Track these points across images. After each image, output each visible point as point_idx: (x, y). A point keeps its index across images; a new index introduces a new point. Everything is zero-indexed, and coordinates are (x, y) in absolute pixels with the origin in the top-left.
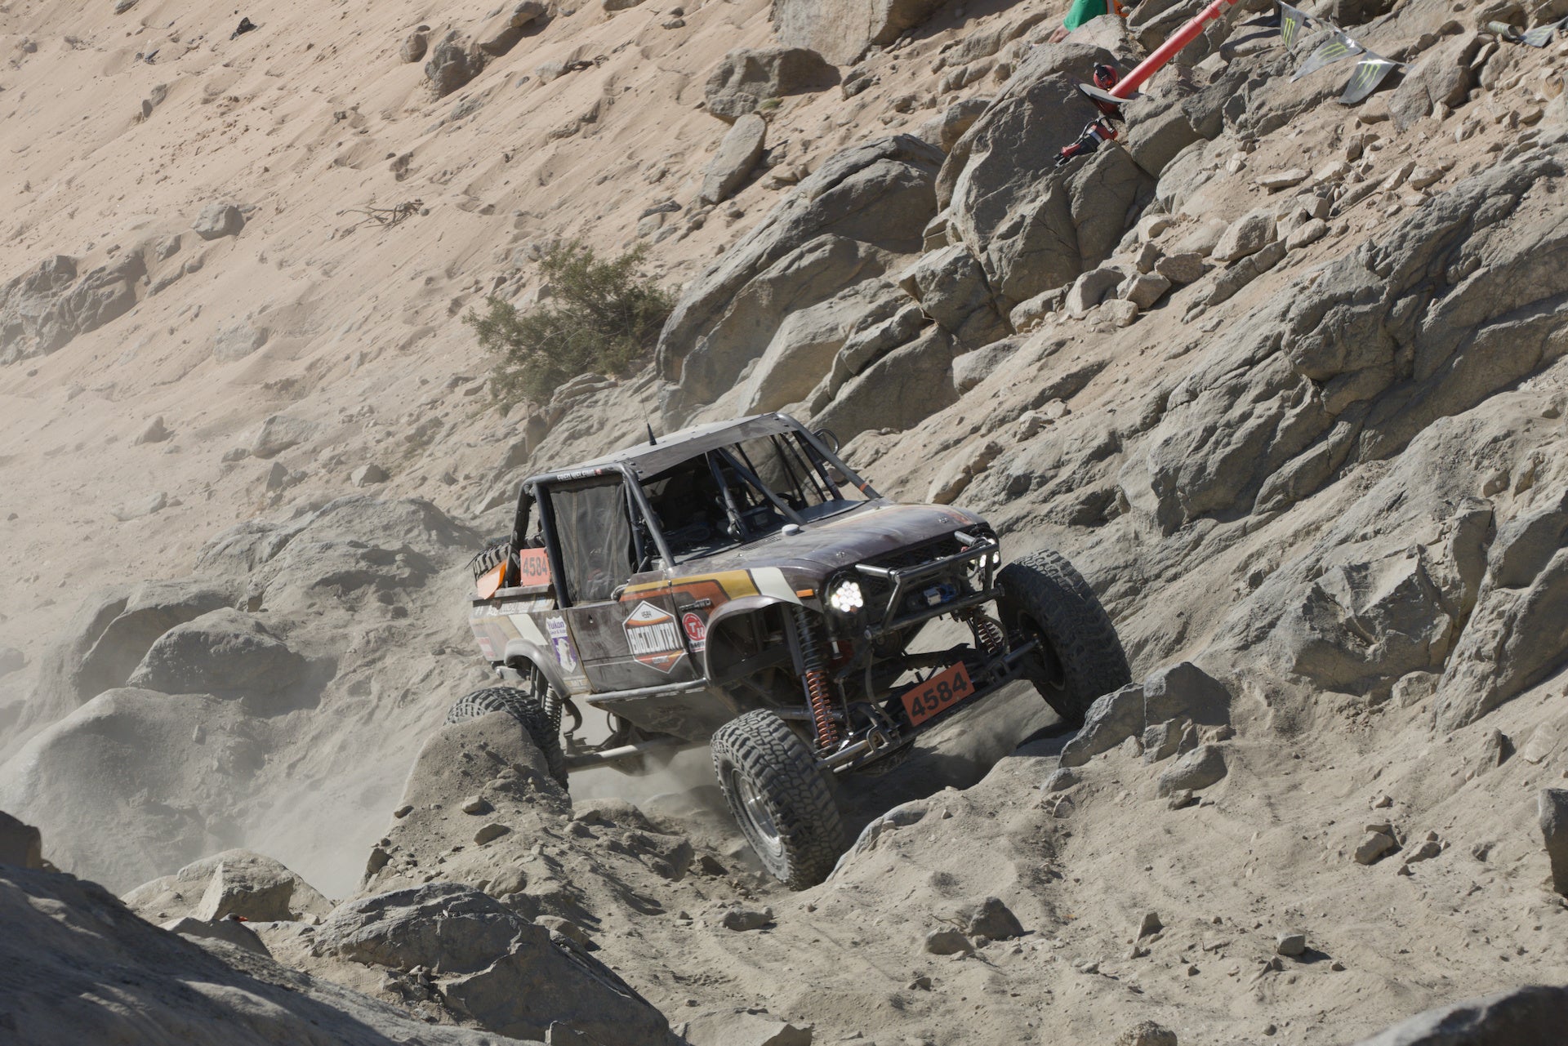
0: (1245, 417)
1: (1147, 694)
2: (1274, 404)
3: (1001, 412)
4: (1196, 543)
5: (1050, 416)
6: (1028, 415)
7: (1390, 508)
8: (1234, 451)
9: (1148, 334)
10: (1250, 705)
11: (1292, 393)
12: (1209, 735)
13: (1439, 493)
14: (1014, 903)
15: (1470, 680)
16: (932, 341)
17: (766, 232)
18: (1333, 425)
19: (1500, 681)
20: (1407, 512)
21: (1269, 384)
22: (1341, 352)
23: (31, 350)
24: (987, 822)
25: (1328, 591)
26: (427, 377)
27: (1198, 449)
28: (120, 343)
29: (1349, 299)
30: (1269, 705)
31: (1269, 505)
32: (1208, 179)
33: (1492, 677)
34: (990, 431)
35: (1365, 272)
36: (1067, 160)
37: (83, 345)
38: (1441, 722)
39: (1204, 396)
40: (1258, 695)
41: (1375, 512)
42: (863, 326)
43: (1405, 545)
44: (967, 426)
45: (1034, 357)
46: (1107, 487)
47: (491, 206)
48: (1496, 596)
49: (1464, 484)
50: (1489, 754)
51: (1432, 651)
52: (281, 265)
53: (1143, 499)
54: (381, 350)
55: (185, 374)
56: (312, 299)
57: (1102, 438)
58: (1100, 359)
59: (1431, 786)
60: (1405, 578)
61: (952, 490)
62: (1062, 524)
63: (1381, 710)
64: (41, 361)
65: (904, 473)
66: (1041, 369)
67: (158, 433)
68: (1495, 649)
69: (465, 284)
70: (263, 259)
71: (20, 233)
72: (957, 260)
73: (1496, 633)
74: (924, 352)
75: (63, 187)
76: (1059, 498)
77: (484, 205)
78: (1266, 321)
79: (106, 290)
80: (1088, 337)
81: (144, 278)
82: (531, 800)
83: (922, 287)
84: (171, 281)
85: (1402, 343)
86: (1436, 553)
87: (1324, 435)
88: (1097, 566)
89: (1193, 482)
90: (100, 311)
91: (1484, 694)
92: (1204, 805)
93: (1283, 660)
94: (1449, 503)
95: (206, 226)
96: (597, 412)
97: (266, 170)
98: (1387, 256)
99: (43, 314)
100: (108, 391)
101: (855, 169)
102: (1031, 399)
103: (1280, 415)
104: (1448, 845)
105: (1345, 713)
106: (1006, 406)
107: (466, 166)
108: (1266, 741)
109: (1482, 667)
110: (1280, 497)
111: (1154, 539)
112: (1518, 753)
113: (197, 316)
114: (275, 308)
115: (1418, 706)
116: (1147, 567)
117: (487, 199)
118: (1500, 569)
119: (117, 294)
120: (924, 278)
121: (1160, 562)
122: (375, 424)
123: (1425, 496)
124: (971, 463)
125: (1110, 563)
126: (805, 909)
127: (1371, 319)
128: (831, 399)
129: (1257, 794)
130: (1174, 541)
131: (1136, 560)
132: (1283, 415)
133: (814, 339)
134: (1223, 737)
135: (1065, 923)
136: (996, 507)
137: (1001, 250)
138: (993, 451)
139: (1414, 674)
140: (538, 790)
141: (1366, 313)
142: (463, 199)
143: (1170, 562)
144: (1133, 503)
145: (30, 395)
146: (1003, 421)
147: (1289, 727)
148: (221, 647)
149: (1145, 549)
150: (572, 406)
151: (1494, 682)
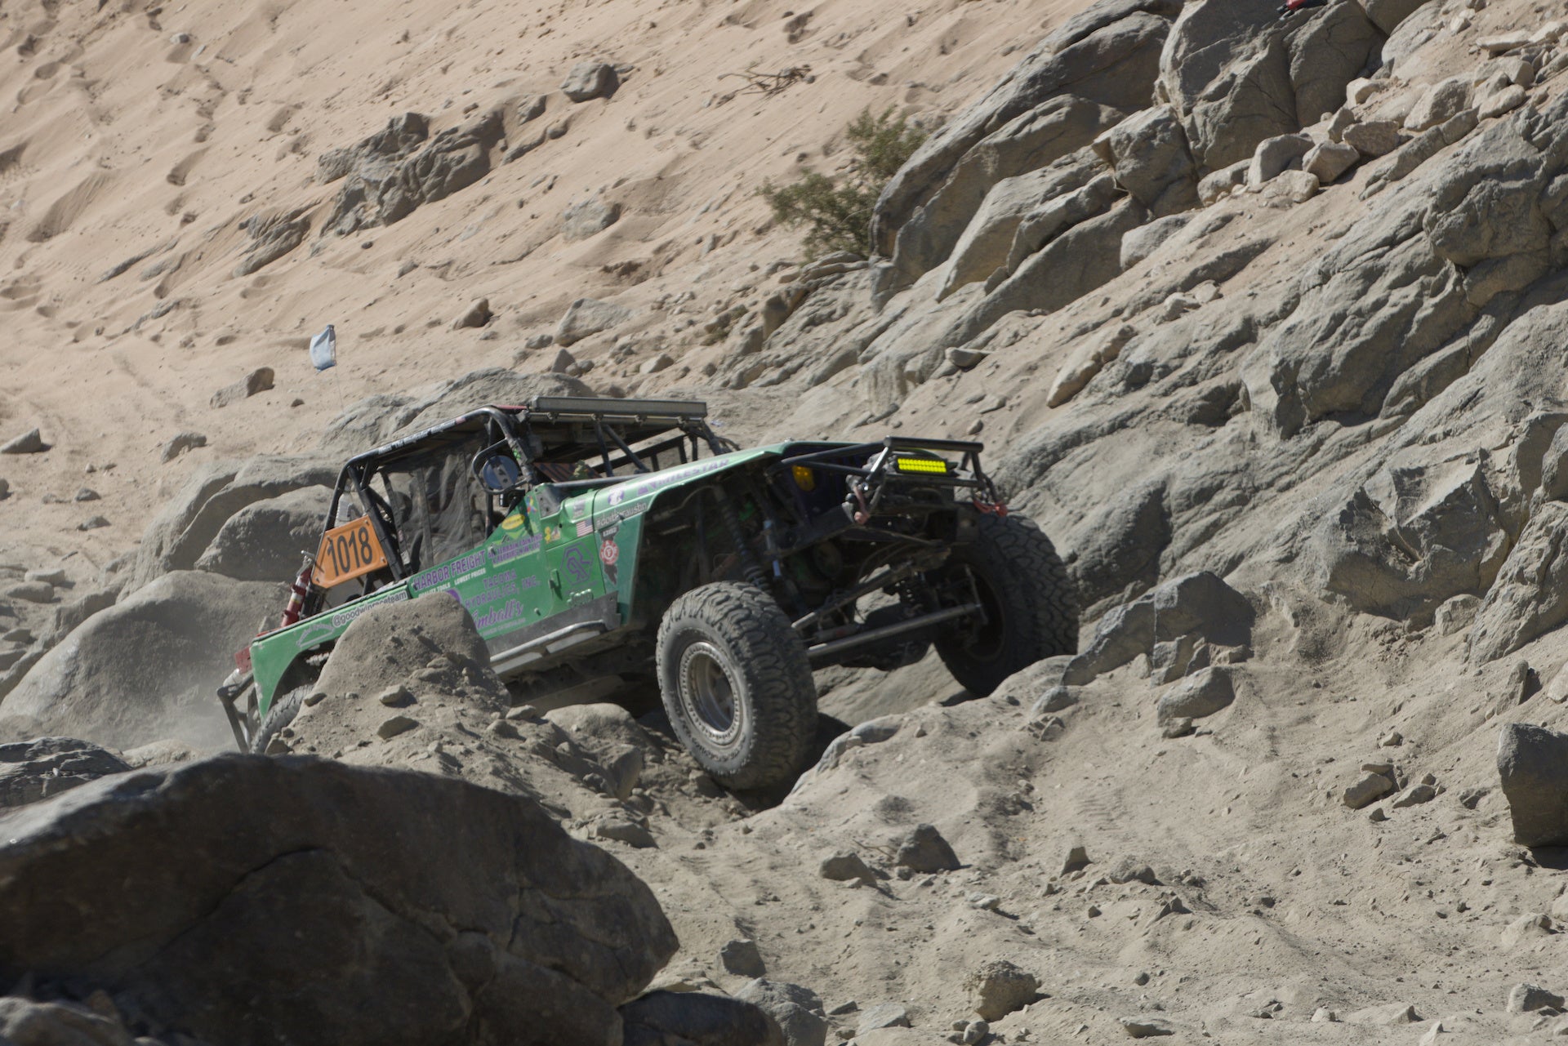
0: (1378, 305)
1: (1158, 606)
2: (1412, 290)
3: (1147, 294)
4: (1315, 448)
5: (1198, 300)
6: (1177, 296)
7: (1463, 407)
8: (1362, 344)
9: (1322, 210)
10: (1276, 624)
11: (1433, 279)
12: (1222, 655)
13: (1519, 392)
14: (959, 834)
15: (1508, 605)
16: (1123, 215)
17: (1001, 90)
18: (1477, 318)
19: (1542, 608)
20: (1480, 412)
21: (1408, 268)
22: (1486, 234)
23: (370, 219)
24: (962, 743)
25: (1373, 497)
26: (758, 264)
27: (1323, 339)
28: (466, 216)
29: (1498, 172)
30: (1297, 625)
31: (1398, 408)
32: (1429, 39)
33: (1534, 603)
34: (1132, 314)
35: (1522, 142)
36: (1292, 13)
37: (426, 215)
38: (1476, 652)
39: (1337, 279)
40: (1286, 614)
41: (1448, 410)
42: (1049, 196)
43: (1469, 449)
44: (1110, 308)
45: (1197, 233)
46: (1233, 381)
47: (884, 75)
48: (1547, 510)
49: (1549, 382)
50: (1510, 690)
51: (1482, 572)
52: (650, 133)
53: (1264, 396)
54: (735, 234)
55: (528, 253)
56: (675, 173)
57: (1235, 325)
58: (1264, 237)
59: (1448, 724)
60: (1458, 485)
61: (1078, 379)
62: (1181, 421)
63: (1420, 637)
64: (379, 232)
65: (1033, 359)
66: (1201, 246)
67: (481, 317)
68: (1539, 570)
69: (839, 163)
70: (631, 127)
71: (388, 88)
72: (1156, 123)
73: (1541, 550)
74: (1112, 228)
75: (442, 39)
76: (1182, 391)
77: (877, 74)
78: (1414, 195)
79: (457, 154)
80: (1259, 213)
81: (501, 143)
82: (461, 694)
83: (1116, 152)
84: (531, 147)
85: (1558, 226)
86: (1501, 459)
87: (1465, 330)
88: (1203, 470)
89: (1315, 376)
90: (449, 178)
91: (1523, 622)
92: (1200, 734)
93: (1319, 573)
94: (1528, 404)
95: (575, 87)
96: (842, 296)
97: (653, 26)
98: (1547, 125)
99: (385, 179)
100: (443, 270)
101: (1105, 21)
102: (1180, 280)
103: (1417, 304)
104: (1443, 790)
105: (1380, 638)
106: (1153, 287)
107: (866, 29)
108: (1285, 666)
109: (1524, 591)
110: (1411, 399)
111: (1271, 441)
112: (1543, 690)
113: (550, 187)
114: (632, 181)
115: (1460, 634)
116: (1259, 474)
117: (882, 67)
118: (1553, 478)
119: (468, 160)
120: (1119, 142)
121: (1274, 468)
122: (681, 312)
123: (1503, 394)
124: (1101, 349)
125: (1219, 467)
126: (741, 831)
127: (1522, 197)
128: (1008, 277)
129: (1261, 724)
130: (1292, 446)
131: (1247, 465)
132: (1421, 304)
133: (1019, 211)
134: (1234, 659)
135: (1015, 860)
136: (1113, 399)
137: (1206, 113)
138: (1126, 335)
139: (1460, 598)
140: (473, 683)
141: (1517, 190)
142: (855, 65)
143: (1284, 469)
144: (1254, 400)
145: (361, 271)
146: (1147, 304)
147: (1316, 652)
148: (302, 530)
149: (1259, 453)
150: (816, 288)
151: (1536, 609)
